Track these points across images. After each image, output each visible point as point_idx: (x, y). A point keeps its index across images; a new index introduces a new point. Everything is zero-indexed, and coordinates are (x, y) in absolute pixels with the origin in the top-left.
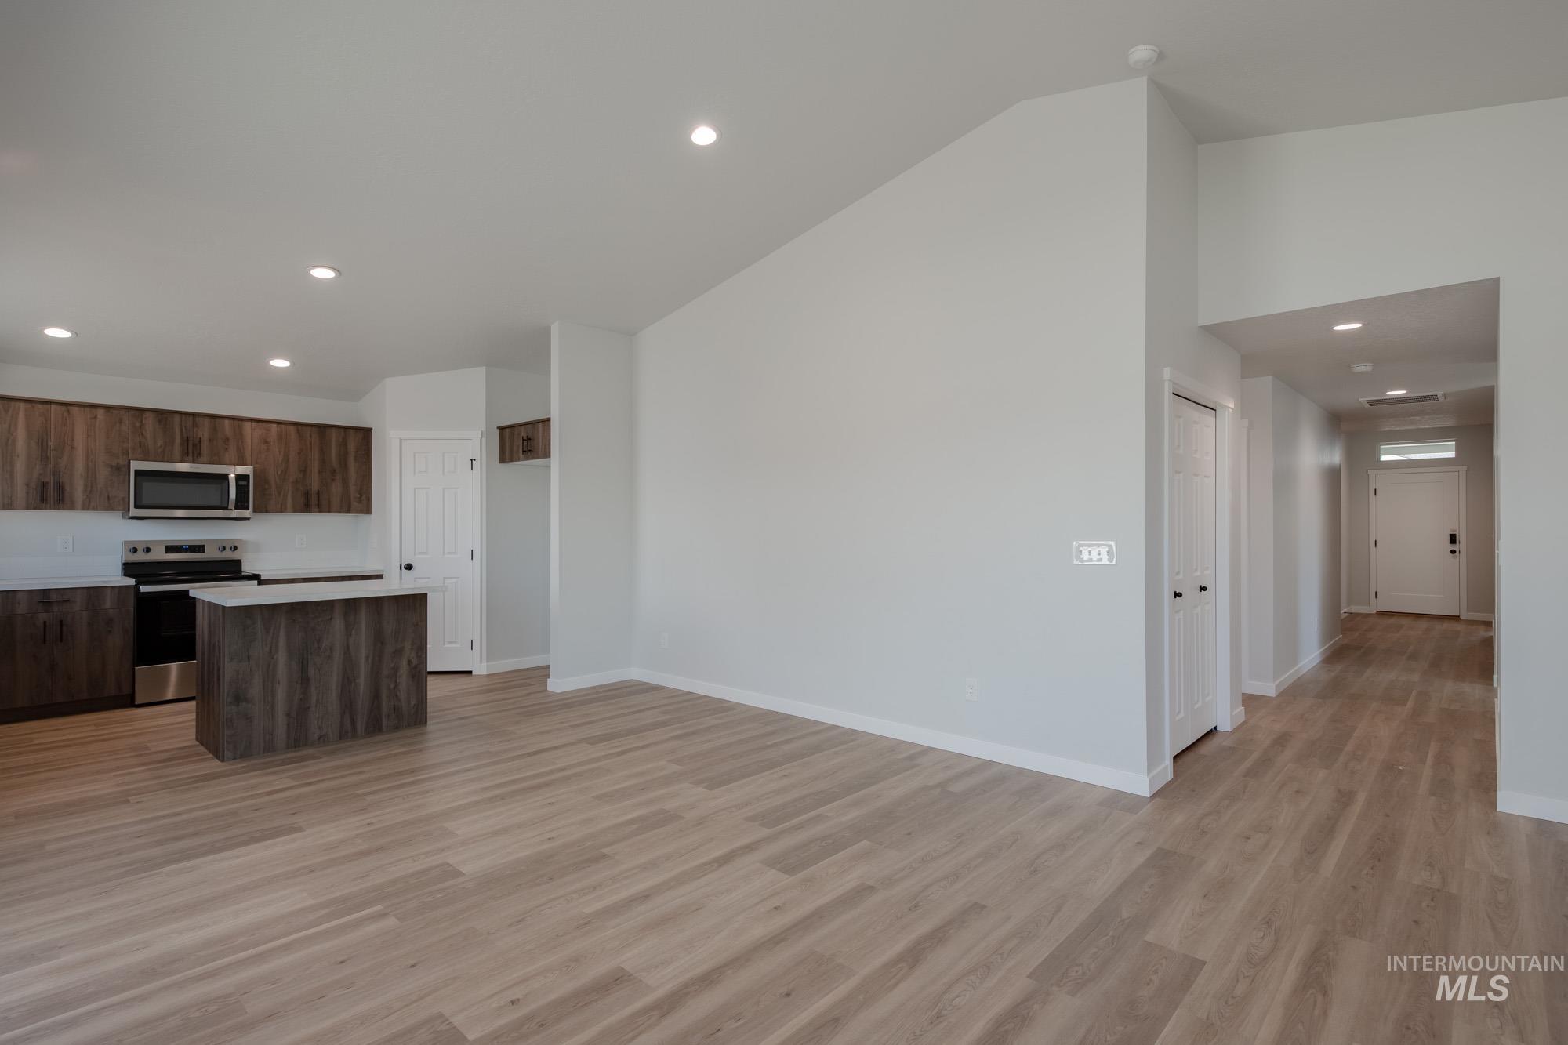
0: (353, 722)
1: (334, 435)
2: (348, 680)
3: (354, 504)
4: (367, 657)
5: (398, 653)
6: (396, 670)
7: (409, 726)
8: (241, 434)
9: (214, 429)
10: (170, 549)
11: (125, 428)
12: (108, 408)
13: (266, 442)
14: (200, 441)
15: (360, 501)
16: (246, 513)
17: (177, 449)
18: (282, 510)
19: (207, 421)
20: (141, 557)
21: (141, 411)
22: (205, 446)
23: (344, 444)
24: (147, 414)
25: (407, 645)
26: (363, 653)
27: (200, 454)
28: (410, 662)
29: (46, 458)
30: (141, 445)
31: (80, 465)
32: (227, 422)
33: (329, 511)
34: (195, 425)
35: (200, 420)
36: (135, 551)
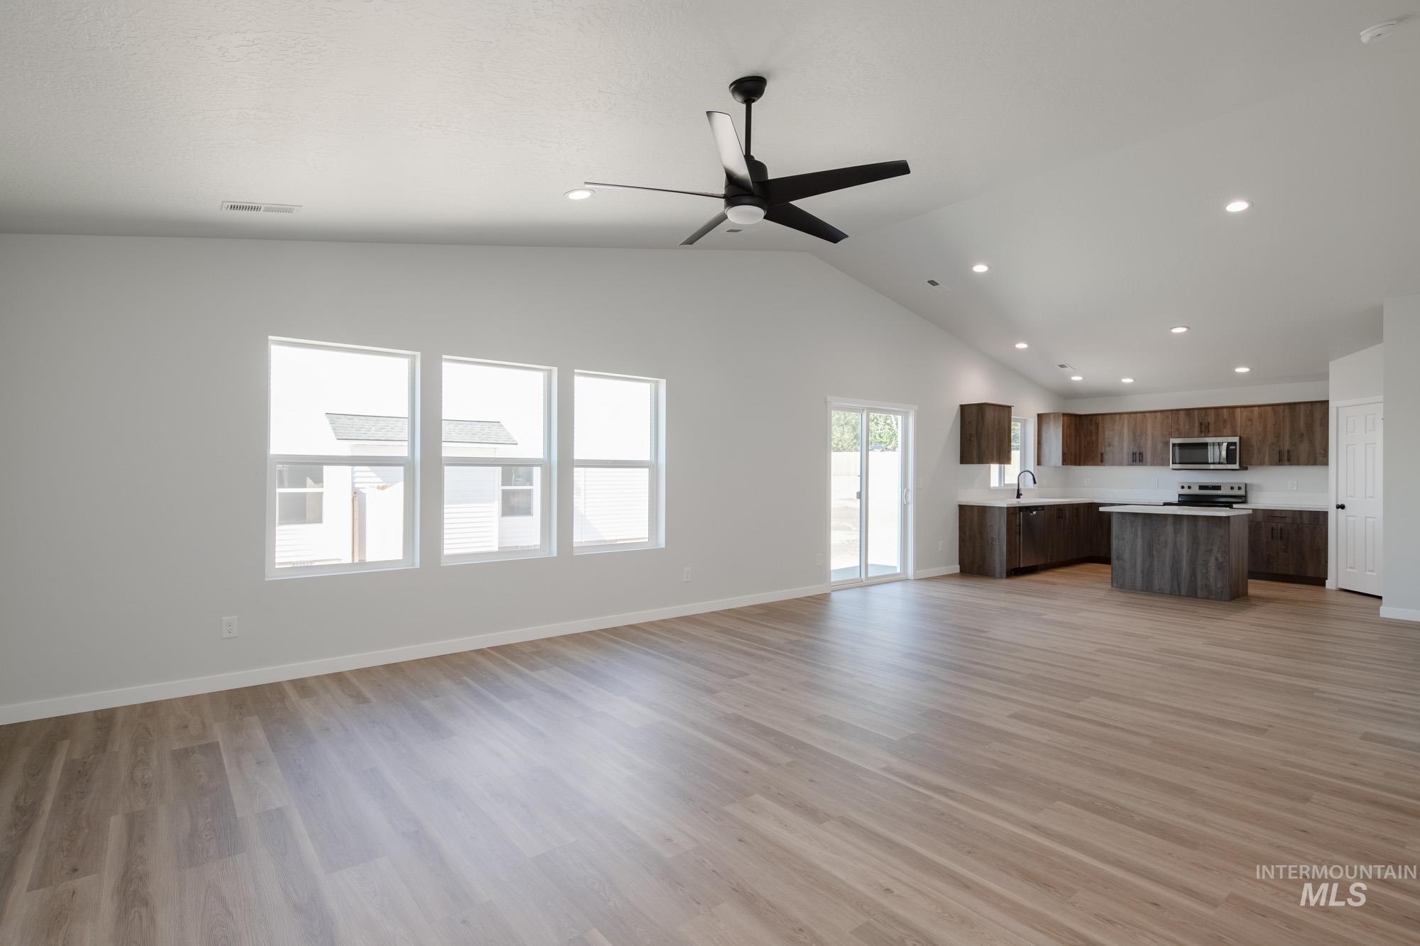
0: (1179, 588)
1: (1301, 409)
3: (1314, 459)
4: (1188, 551)
6: (1206, 563)
7: (1216, 599)
8: (1234, 416)
9: (1217, 416)
10: (1201, 488)
11: (1170, 421)
12: (1162, 411)
13: (1251, 420)
14: (1209, 424)
15: (1318, 458)
16: (1236, 466)
17: (1197, 429)
18: (1262, 464)
19: (1212, 411)
20: (1186, 491)
21: (1178, 410)
22: (1212, 428)
23: (1311, 414)
24: (1181, 412)
26: (1185, 549)
27: (1208, 432)
29: (1135, 440)
30: (1178, 429)
31: (1149, 442)
32: (1225, 410)
33: (1298, 464)
34: (1206, 415)
35: (1209, 411)
36: (1183, 487)
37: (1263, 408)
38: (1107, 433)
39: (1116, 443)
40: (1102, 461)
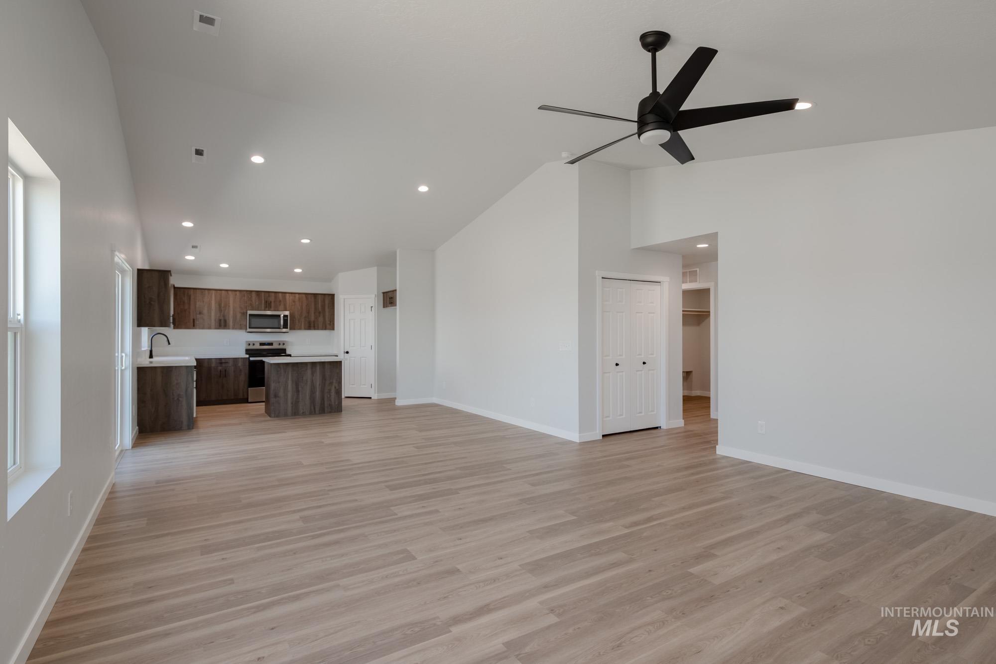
0: (314, 409)
1: (320, 298)
2: (313, 392)
3: (328, 326)
5: (331, 383)
7: (335, 412)
8: (285, 299)
9: (276, 297)
10: (262, 344)
11: (246, 298)
12: (240, 291)
13: (294, 302)
14: (271, 302)
15: (330, 325)
16: (287, 330)
17: (263, 306)
18: (300, 329)
19: (273, 294)
20: (251, 347)
21: (251, 291)
22: (273, 304)
23: (324, 301)
24: (253, 293)
25: (334, 381)
26: (318, 383)
27: (271, 307)
28: (335, 388)
29: (220, 311)
30: (251, 304)
31: (231, 313)
32: (280, 294)
33: (318, 329)
34: (269, 296)
35: (271, 294)
36: (249, 344)
37: (301, 295)
38: (198, 304)
39: (205, 311)
40: (194, 326)
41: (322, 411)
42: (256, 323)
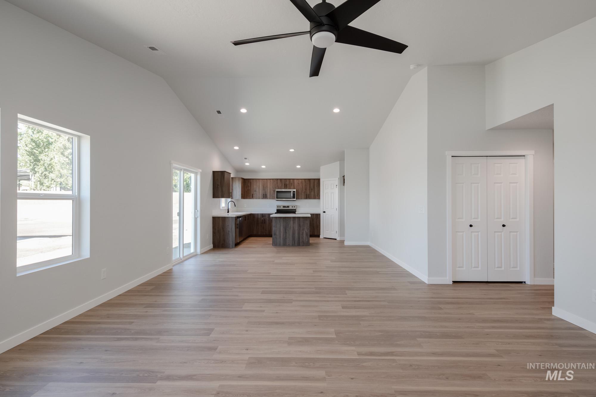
0: (295, 243)
1: (312, 181)
2: (294, 234)
3: (316, 197)
5: (303, 229)
6: (303, 233)
7: (306, 246)
8: (294, 182)
9: (289, 182)
10: (284, 207)
11: (275, 183)
12: (273, 179)
13: (299, 184)
14: (287, 184)
15: (317, 196)
16: (295, 199)
17: (283, 186)
18: (302, 199)
19: (288, 180)
20: (279, 208)
21: (278, 179)
22: (288, 186)
23: (314, 182)
24: (279, 180)
26: (296, 229)
27: (287, 187)
28: (306, 232)
29: (264, 190)
30: (278, 186)
31: (269, 191)
32: (292, 180)
33: (311, 199)
34: (286, 181)
35: (287, 180)
36: (278, 207)
37: (302, 180)
38: (254, 186)
39: (257, 190)
40: (253, 197)
41: (299, 245)
42: (279, 196)
